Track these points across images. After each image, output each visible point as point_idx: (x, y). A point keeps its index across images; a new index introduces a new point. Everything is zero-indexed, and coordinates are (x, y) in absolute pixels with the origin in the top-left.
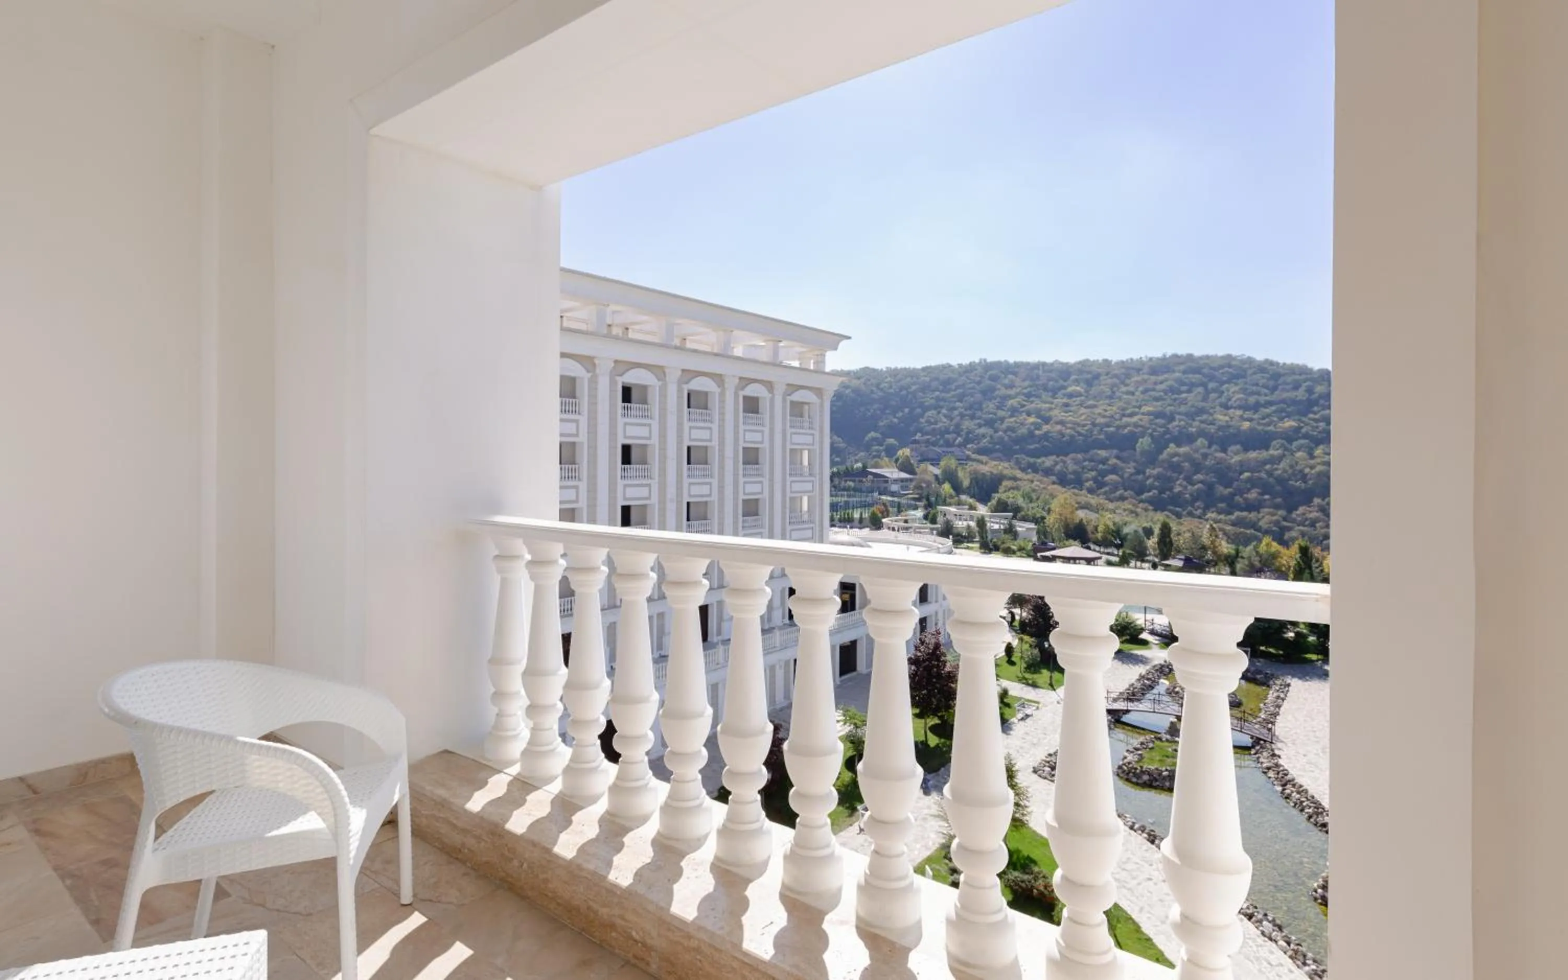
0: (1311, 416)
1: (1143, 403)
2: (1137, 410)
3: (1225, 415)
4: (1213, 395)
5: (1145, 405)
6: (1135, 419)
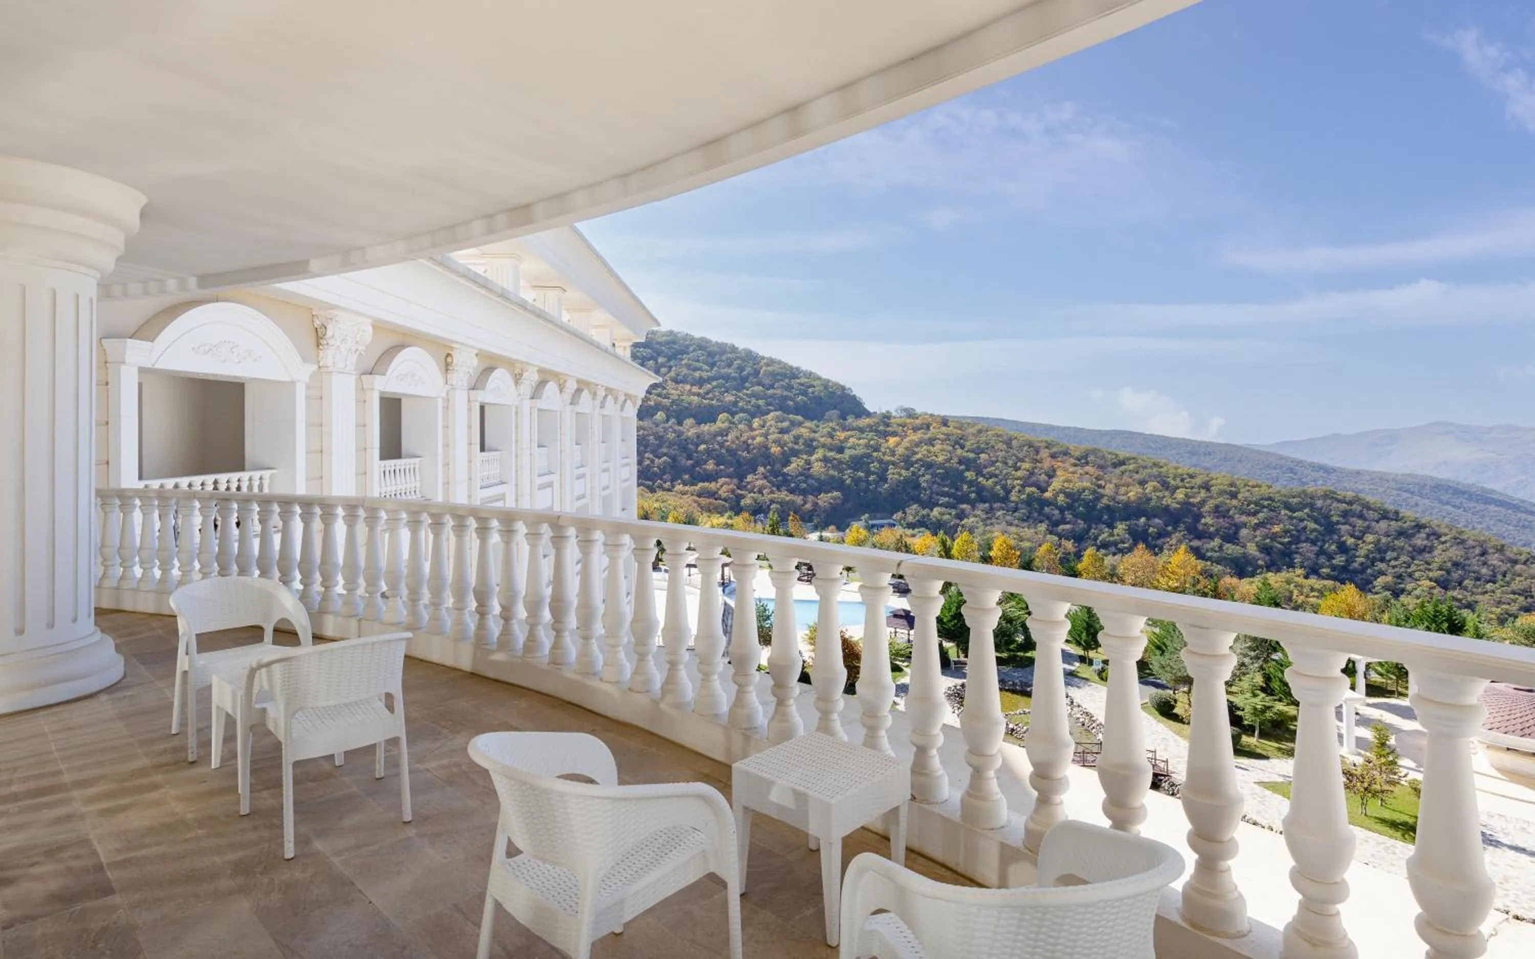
0: (744, 392)
3: (677, 390)
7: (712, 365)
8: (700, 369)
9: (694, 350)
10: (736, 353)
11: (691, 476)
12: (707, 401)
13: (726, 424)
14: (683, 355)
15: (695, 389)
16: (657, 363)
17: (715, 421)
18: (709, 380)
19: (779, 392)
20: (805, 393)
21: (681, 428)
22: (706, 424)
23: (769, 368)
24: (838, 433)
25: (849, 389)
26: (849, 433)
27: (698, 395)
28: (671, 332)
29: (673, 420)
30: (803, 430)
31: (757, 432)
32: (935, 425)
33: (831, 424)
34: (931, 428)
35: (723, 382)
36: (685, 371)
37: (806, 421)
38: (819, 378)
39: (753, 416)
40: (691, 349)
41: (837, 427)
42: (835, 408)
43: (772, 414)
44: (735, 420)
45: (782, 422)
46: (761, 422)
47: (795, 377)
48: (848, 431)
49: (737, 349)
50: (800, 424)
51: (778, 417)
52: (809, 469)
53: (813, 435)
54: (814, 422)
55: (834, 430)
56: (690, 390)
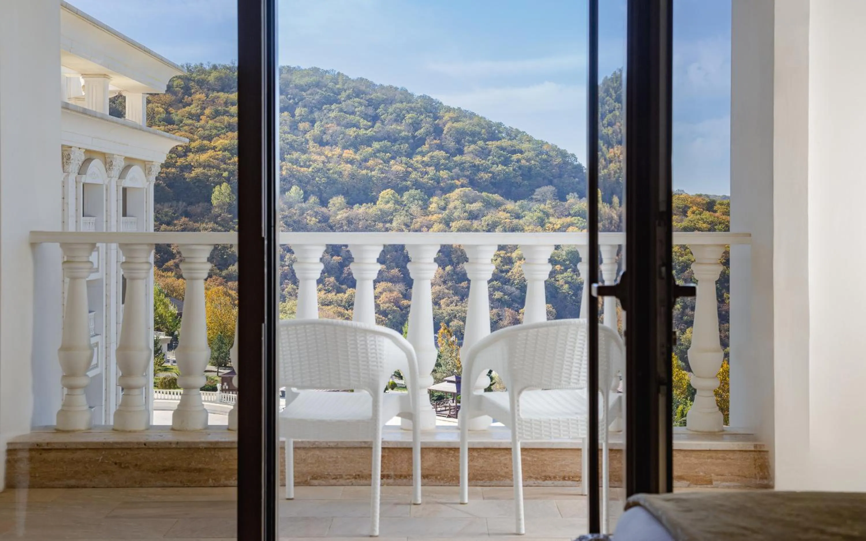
0: (419, 158)
1: (214, 132)
2: (206, 142)
3: (319, 154)
4: (302, 126)
5: (218, 135)
6: (203, 157)
7: (375, 119)
8: (357, 126)
9: (349, 97)
10: (409, 102)
11: (337, 279)
12: (364, 172)
13: (391, 205)
14: (331, 104)
15: (349, 153)
16: (293, 116)
17: (374, 200)
18: (368, 141)
19: (467, 158)
20: (506, 162)
21: (324, 210)
22: (361, 204)
23: (455, 125)
24: (552, 219)
25: (573, 155)
26: (569, 219)
27: (351, 162)
28: (316, 70)
29: (313, 199)
30: (502, 215)
31: (434, 217)
32: (695, 208)
33: (542, 206)
34: (689, 213)
35: (389, 144)
36: (333, 128)
37: (506, 201)
38: (530, 140)
39: (430, 192)
40: (343, 96)
41: (551, 211)
42: (551, 183)
43: (457, 191)
44: (404, 198)
45: (472, 203)
46: (442, 203)
47: (493, 136)
48: (567, 216)
49: (412, 95)
50: (497, 205)
51: (465, 195)
52: (507, 271)
53: (515, 221)
54: (519, 203)
55: (547, 215)
56: (340, 156)
